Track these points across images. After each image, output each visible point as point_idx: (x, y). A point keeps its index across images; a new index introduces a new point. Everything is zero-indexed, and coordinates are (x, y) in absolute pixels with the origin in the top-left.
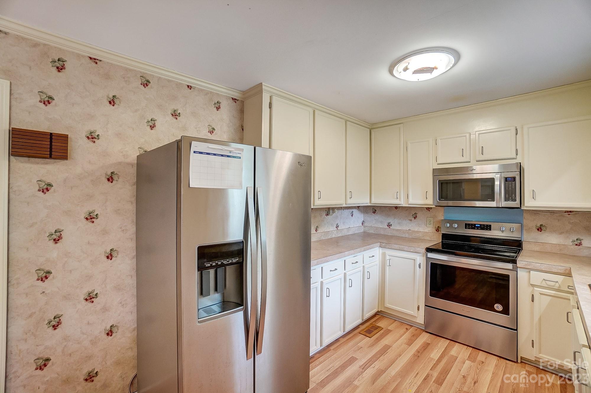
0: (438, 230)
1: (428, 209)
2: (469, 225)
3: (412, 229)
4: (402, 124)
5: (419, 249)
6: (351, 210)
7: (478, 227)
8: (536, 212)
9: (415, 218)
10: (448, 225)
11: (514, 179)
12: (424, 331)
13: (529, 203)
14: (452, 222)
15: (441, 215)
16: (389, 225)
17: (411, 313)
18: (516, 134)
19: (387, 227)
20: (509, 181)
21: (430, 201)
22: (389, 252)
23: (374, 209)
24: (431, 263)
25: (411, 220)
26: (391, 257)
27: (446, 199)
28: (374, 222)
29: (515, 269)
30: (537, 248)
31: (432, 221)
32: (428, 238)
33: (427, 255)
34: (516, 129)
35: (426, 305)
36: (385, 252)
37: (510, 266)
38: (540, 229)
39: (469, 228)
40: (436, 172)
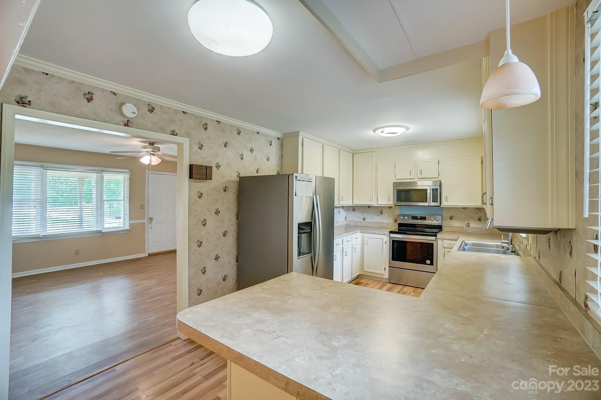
0: (395, 221)
1: (390, 207)
2: (414, 217)
3: (379, 221)
4: (374, 152)
5: (385, 232)
6: (339, 209)
7: (419, 218)
8: (449, 209)
9: (381, 214)
10: (402, 218)
11: (437, 189)
12: (388, 283)
13: (445, 204)
14: (404, 216)
15: (398, 212)
16: (364, 219)
17: (381, 272)
18: (439, 164)
19: (362, 220)
20: (435, 191)
21: (391, 203)
22: (366, 235)
23: (354, 208)
24: (392, 240)
25: (379, 215)
26: (368, 239)
27: (401, 201)
28: (353, 217)
29: (436, 240)
30: (450, 230)
31: (392, 215)
32: (389, 227)
33: (390, 236)
34: (439, 161)
35: (389, 267)
36: (364, 236)
37: (433, 238)
38: (451, 218)
39: (414, 219)
40: (395, 184)
